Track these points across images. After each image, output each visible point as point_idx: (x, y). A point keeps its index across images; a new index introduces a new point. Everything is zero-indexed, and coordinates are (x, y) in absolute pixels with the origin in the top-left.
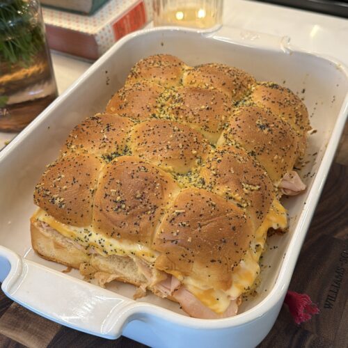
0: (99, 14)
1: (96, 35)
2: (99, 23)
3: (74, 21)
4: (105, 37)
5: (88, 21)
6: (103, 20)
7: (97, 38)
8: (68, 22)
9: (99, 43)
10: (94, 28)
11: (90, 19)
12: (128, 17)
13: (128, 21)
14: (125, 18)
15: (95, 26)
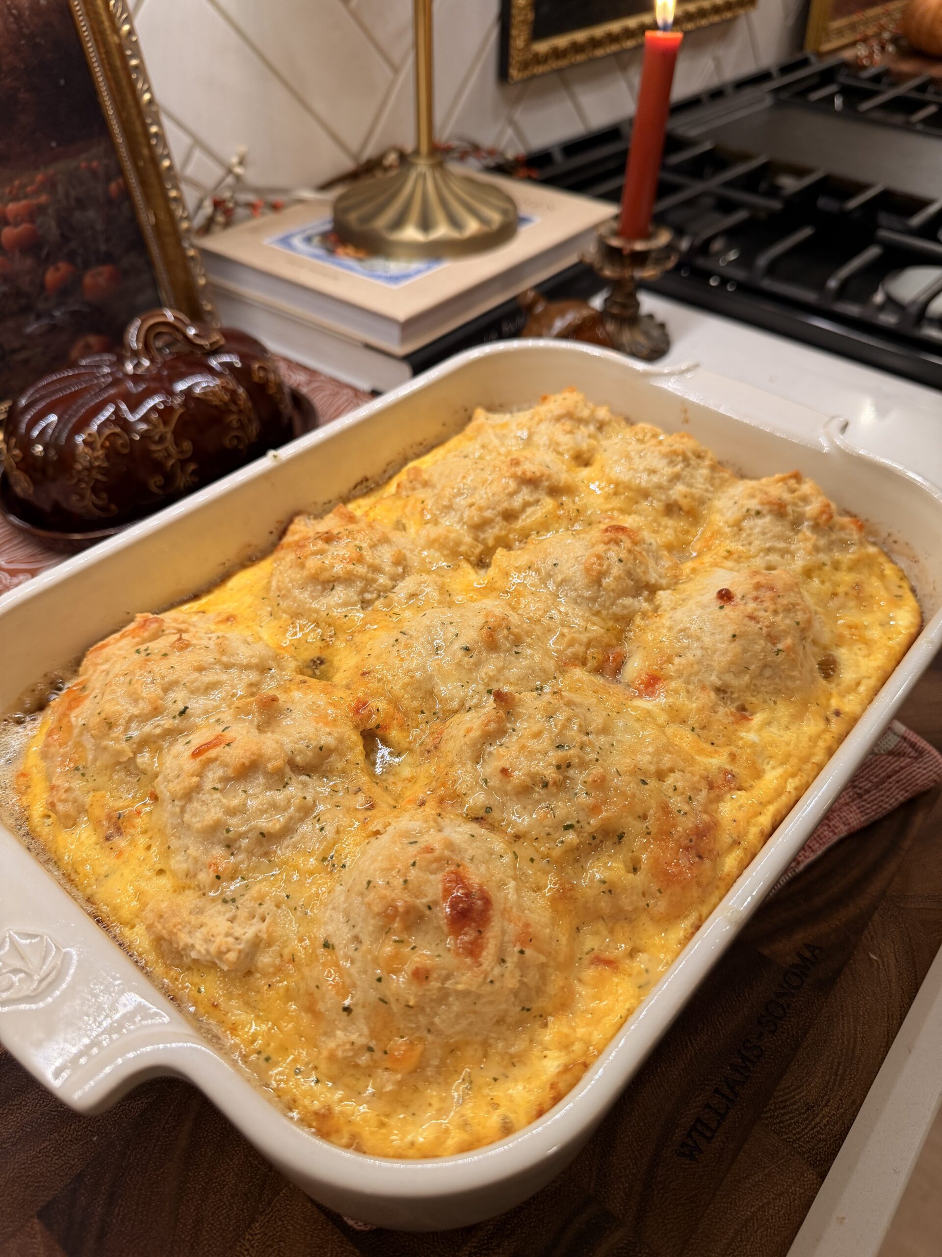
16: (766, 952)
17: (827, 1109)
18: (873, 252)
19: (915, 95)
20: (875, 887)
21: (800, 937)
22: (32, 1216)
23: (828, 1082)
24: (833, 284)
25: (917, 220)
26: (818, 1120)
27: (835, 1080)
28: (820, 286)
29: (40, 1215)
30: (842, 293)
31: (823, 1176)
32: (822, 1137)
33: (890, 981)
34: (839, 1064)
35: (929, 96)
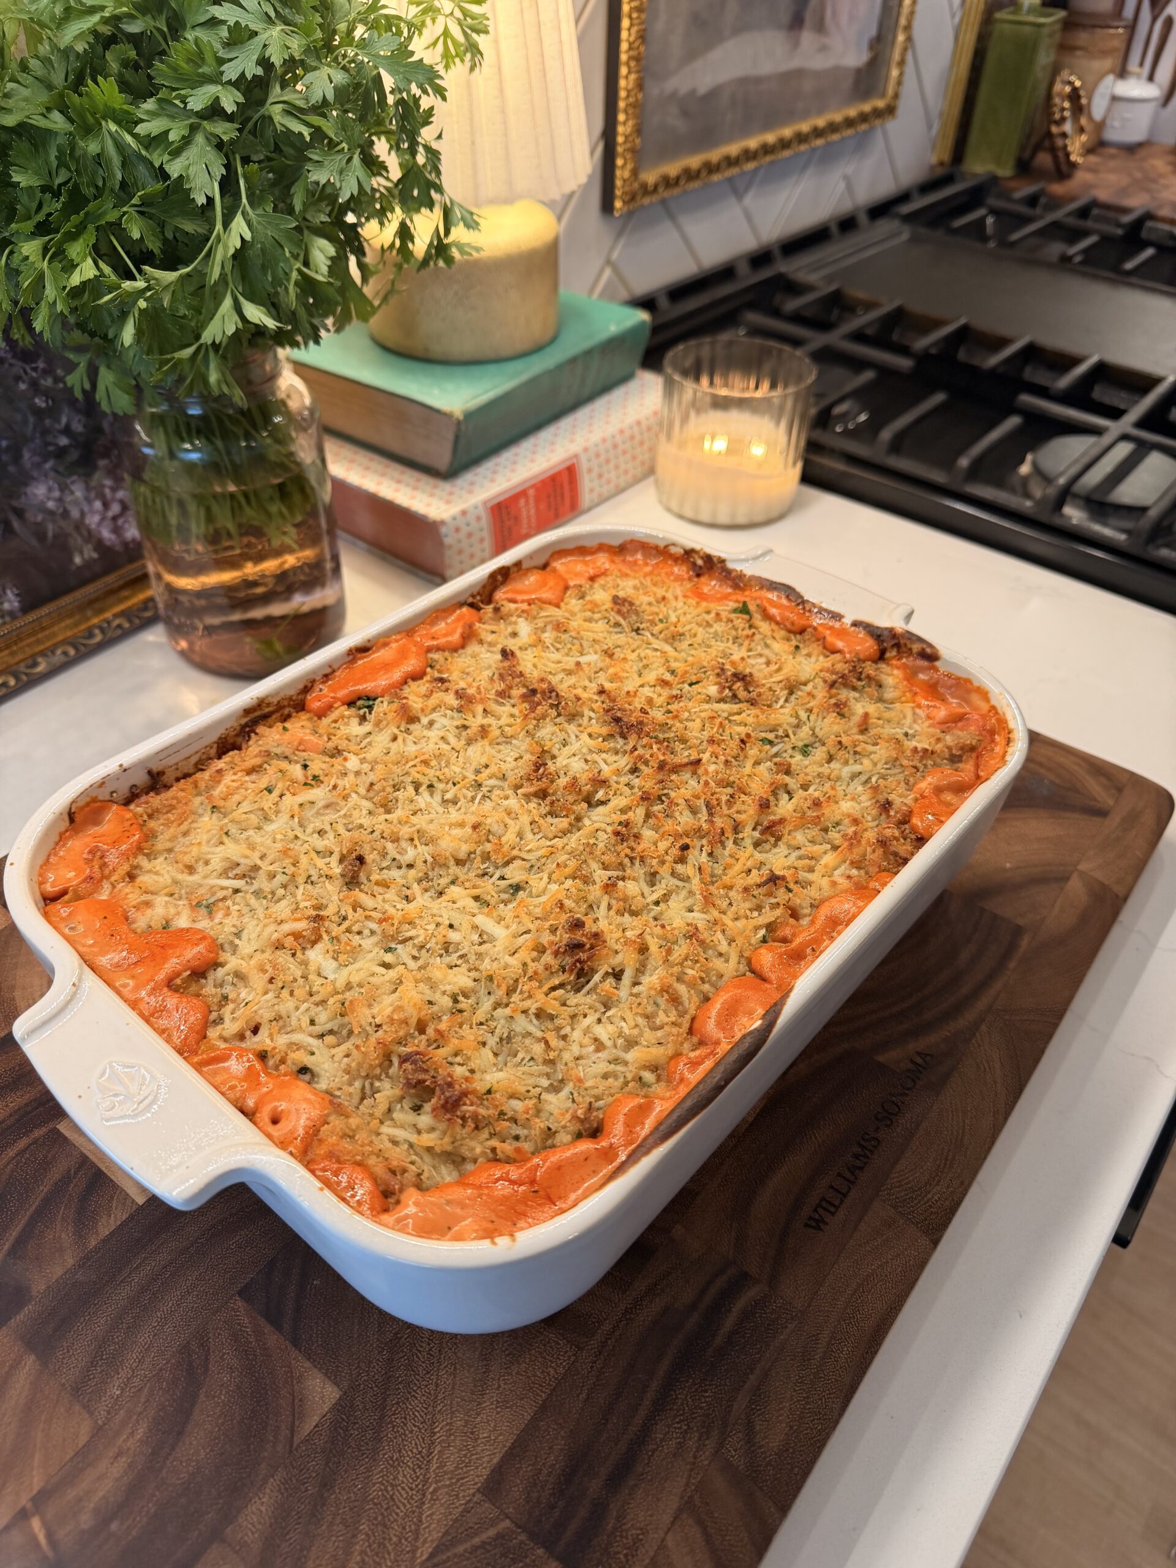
0: (468, 476)
1: (443, 523)
2: (460, 497)
3: (408, 485)
4: (465, 530)
5: (438, 492)
6: (470, 492)
7: (443, 530)
8: (394, 485)
9: (447, 541)
10: (443, 507)
11: (446, 486)
12: (531, 492)
13: (532, 501)
14: (523, 493)
15: (448, 502)
16: (881, 1059)
17: (938, 1188)
18: (1013, 422)
19: (1072, 221)
20: (982, 1003)
21: (912, 1046)
22: (233, 1295)
23: (939, 1166)
24: (964, 462)
25: (1064, 382)
26: (929, 1196)
27: (945, 1164)
28: (948, 464)
29: (240, 1293)
30: (975, 473)
31: (936, 1243)
32: (933, 1210)
33: (995, 1082)
34: (949, 1151)
35: (1090, 224)
